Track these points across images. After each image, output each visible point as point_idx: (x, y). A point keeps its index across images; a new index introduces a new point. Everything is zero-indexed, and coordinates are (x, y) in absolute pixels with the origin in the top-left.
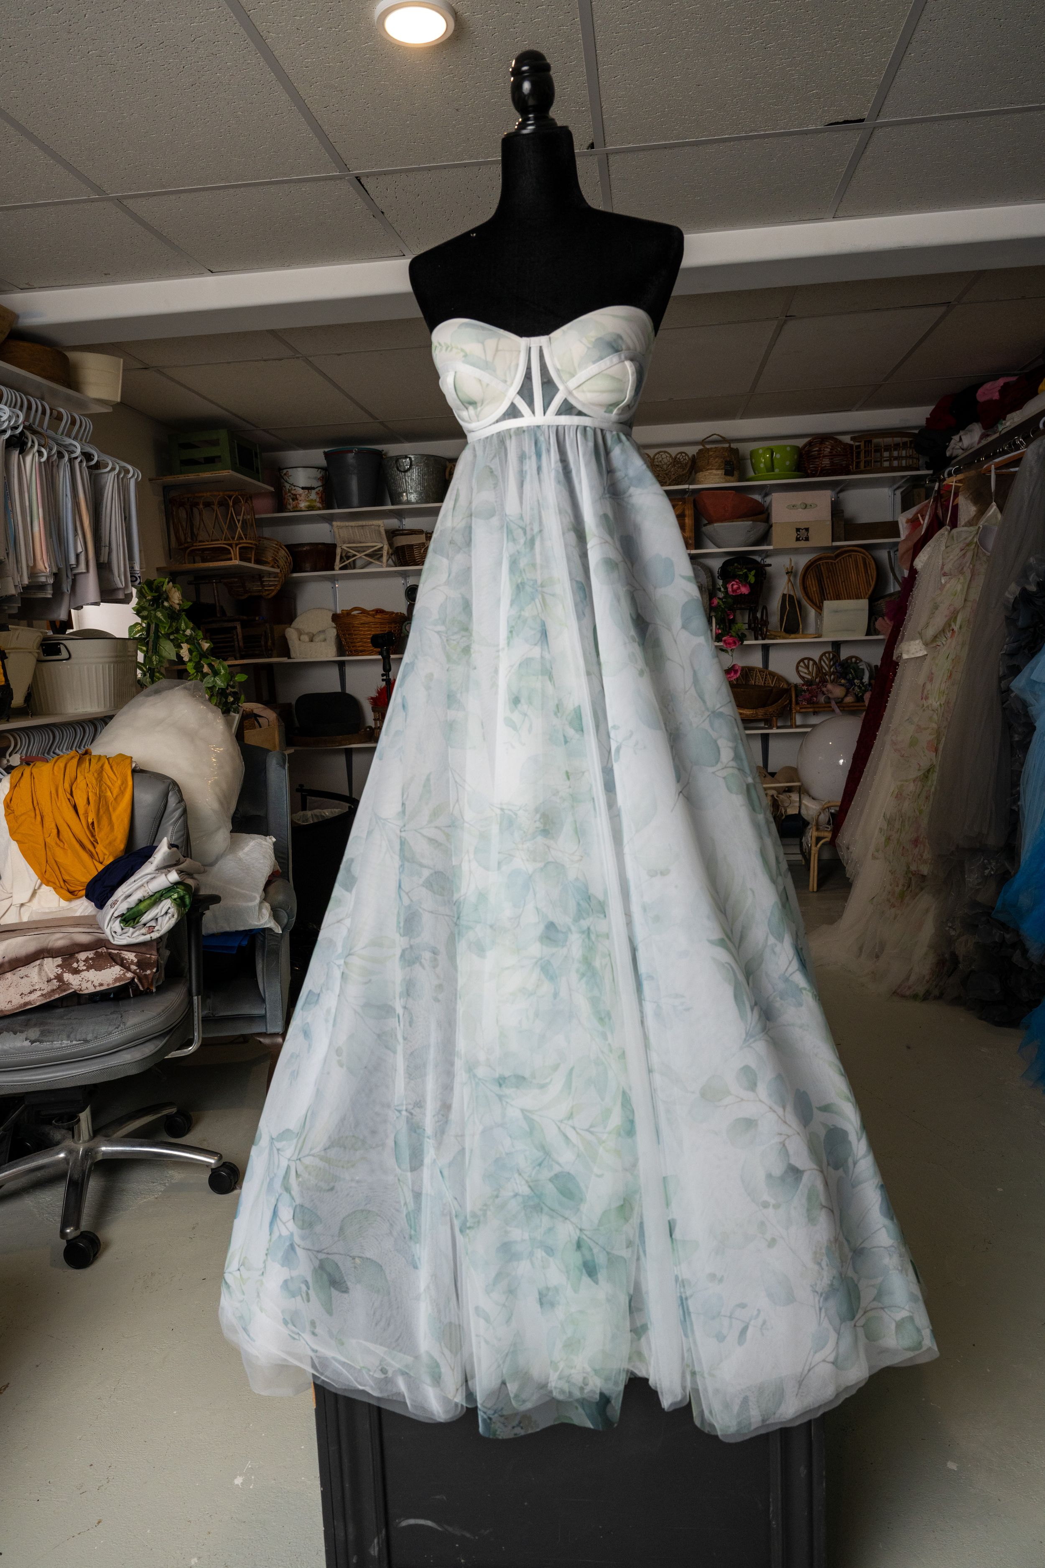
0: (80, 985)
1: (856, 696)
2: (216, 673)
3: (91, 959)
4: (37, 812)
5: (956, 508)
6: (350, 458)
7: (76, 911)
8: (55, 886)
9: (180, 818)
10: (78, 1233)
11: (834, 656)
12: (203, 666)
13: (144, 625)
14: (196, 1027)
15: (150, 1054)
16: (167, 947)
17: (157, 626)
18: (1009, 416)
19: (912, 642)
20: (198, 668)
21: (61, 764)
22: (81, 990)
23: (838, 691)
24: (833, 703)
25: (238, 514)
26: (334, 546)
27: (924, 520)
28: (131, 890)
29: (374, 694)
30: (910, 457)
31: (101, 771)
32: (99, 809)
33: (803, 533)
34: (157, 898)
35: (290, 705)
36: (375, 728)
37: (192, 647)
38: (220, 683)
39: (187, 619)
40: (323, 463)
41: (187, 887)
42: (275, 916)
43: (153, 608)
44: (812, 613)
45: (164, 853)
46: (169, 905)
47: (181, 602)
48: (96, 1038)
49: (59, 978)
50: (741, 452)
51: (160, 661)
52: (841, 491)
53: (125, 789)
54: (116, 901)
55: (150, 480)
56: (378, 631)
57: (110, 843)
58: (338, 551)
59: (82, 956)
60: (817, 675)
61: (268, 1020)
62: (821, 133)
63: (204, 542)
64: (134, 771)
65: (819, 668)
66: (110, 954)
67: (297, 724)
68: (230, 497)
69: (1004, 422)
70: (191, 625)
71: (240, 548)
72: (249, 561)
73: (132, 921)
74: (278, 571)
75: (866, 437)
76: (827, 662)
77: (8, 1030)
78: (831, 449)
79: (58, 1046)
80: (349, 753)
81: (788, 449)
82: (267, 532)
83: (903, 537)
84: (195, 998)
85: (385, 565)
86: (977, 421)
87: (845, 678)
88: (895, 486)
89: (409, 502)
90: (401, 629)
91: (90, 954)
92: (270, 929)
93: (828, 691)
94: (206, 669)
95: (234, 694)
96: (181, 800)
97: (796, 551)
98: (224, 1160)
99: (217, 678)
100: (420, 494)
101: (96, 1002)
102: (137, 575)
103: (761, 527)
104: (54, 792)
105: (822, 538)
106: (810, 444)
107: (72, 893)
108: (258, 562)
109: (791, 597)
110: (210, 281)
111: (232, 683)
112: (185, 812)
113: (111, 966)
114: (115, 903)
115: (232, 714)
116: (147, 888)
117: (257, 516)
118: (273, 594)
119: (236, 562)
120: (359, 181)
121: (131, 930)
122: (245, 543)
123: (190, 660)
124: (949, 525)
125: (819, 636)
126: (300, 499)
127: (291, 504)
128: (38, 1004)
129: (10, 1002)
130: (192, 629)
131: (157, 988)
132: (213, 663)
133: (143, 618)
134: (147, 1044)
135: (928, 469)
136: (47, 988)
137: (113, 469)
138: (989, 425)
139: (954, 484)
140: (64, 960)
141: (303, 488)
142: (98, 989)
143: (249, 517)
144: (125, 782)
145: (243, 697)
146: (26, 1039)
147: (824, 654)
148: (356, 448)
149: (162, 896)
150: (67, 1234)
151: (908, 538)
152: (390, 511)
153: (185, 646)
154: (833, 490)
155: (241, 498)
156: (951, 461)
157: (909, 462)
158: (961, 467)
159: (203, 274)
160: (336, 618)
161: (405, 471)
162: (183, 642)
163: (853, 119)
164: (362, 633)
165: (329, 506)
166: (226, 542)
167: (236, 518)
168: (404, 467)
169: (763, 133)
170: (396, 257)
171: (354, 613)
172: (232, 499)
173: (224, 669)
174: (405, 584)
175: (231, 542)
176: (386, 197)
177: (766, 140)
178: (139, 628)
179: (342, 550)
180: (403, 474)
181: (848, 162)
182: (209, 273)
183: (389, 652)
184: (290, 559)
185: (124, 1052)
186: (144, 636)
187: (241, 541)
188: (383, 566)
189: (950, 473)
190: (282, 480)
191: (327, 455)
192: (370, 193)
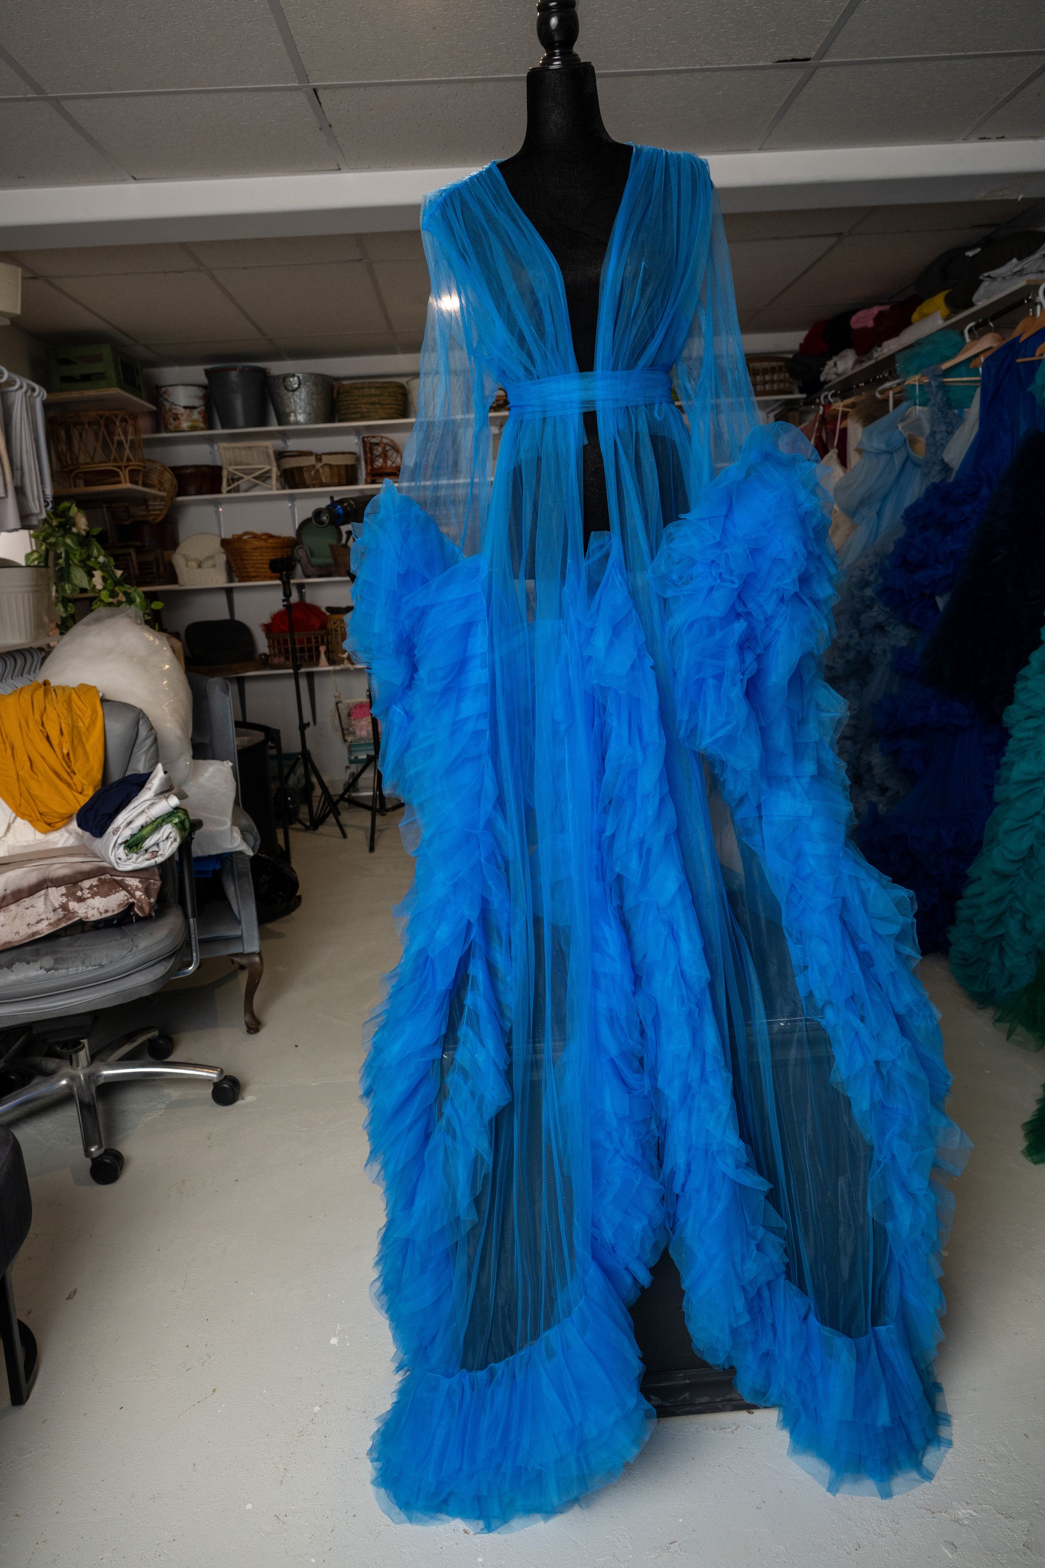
0: (86, 913)
2: (130, 601)
3: (95, 886)
4: (7, 745)
5: (844, 431)
7: (57, 842)
8: (31, 819)
9: (152, 745)
10: (102, 1150)
12: (117, 595)
14: (194, 948)
15: (161, 975)
17: (67, 552)
18: (885, 344)
20: (113, 594)
21: (26, 696)
22: (87, 918)
25: (125, 433)
26: (219, 469)
28: (132, 817)
29: (267, 620)
30: (784, 381)
31: (69, 702)
32: (73, 740)
34: (157, 824)
36: (271, 655)
37: (106, 575)
39: (99, 546)
40: (204, 380)
41: (185, 812)
42: (244, 839)
43: (58, 535)
45: (161, 779)
46: (170, 830)
47: (89, 528)
48: (111, 962)
49: (64, 907)
51: (73, 590)
53: (96, 718)
54: (118, 828)
56: (273, 556)
57: (88, 774)
58: (225, 473)
59: (86, 884)
61: (245, 940)
62: (768, 69)
63: (91, 464)
64: (103, 700)
66: (114, 880)
68: (116, 416)
69: (879, 349)
70: (103, 552)
71: (130, 471)
72: (136, 483)
73: (135, 847)
74: (164, 494)
77: (20, 961)
79: (74, 972)
80: (241, 681)
82: (151, 453)
84: (191, 920)
85: (274, 488)
86: (849, 346)
88: (769, 410)
89: (297, 423)
90: (293, 554)
91: (94, 881)
92: (241, 853)
94: (122, 598)
96: (151, 728)
98: (225, 1074)
99: (133, 606)
100: (310, 414)
101: (98, 929)
102: (48, 500)
104: (23, 724)
107: (49, 824)
108: (145, 485)
110: (132, 189)
111: (148, 611)
112: (156, 739)
113: (115, 892)
114: (117, 830)
116: (149, 814)
117: (142, 437)
118: (158, 519)
119: (126, 485)
120: (316, 93)
121: (135, 856)
122: (135, 464)
123: (104, 588)
124: (836, 448)
126: (182, 418)
127: (173, 424)
128: (46, 933)
129: (17, 933)
130: (105, 556)
131: (155, 912)
132: (129, 591)
133: (41, 545)
134: (158, 966)
135: (801, 392)
136: (53, 917)
137: (21, 387)
138: (863, 351)
139: (841, 409)
140: (67, 889)
141: (185, 407)
142: (104, 916)
143: (135, 437)
144: (94, 712)
145: (157, 626)
146: (41, 968)
148: (241, 365)
149: (163, 821)
150: (92, 1152)
152: (278, 432)
153: (98, 574)
155: (127, 418)
156: (826, 386)
157: (782, 386)
158: (839, 392)
159: (125, 180)
160: (225, 543)
161: (294, 390)
162: (95, 570)
163: (800, 58)
164: (254, 558)
165: (210, 426)
166: (114, 464)
167: (123, 438)
168: (292, 386)
169: (716, 66)
170: (331, 170)
171: (245, 537)
172: (119, 419)
173: (139, 596)
174: (292, 508)
175: (120, 464)
176: (338, 110)
177: (717, 73)
178: (36, 555)
179: (229, 472)
180: (291, 393)
181: (786, 98)
182: (134, 180)
183: (290, 576)
184: (175, 482)
185: (136, 974)
186: (42, 564)
187: (130, 463)
188: (273, 488)
189: (826, 397)
190: (161, 399)
191: (208, 373)
192: (322, 105)
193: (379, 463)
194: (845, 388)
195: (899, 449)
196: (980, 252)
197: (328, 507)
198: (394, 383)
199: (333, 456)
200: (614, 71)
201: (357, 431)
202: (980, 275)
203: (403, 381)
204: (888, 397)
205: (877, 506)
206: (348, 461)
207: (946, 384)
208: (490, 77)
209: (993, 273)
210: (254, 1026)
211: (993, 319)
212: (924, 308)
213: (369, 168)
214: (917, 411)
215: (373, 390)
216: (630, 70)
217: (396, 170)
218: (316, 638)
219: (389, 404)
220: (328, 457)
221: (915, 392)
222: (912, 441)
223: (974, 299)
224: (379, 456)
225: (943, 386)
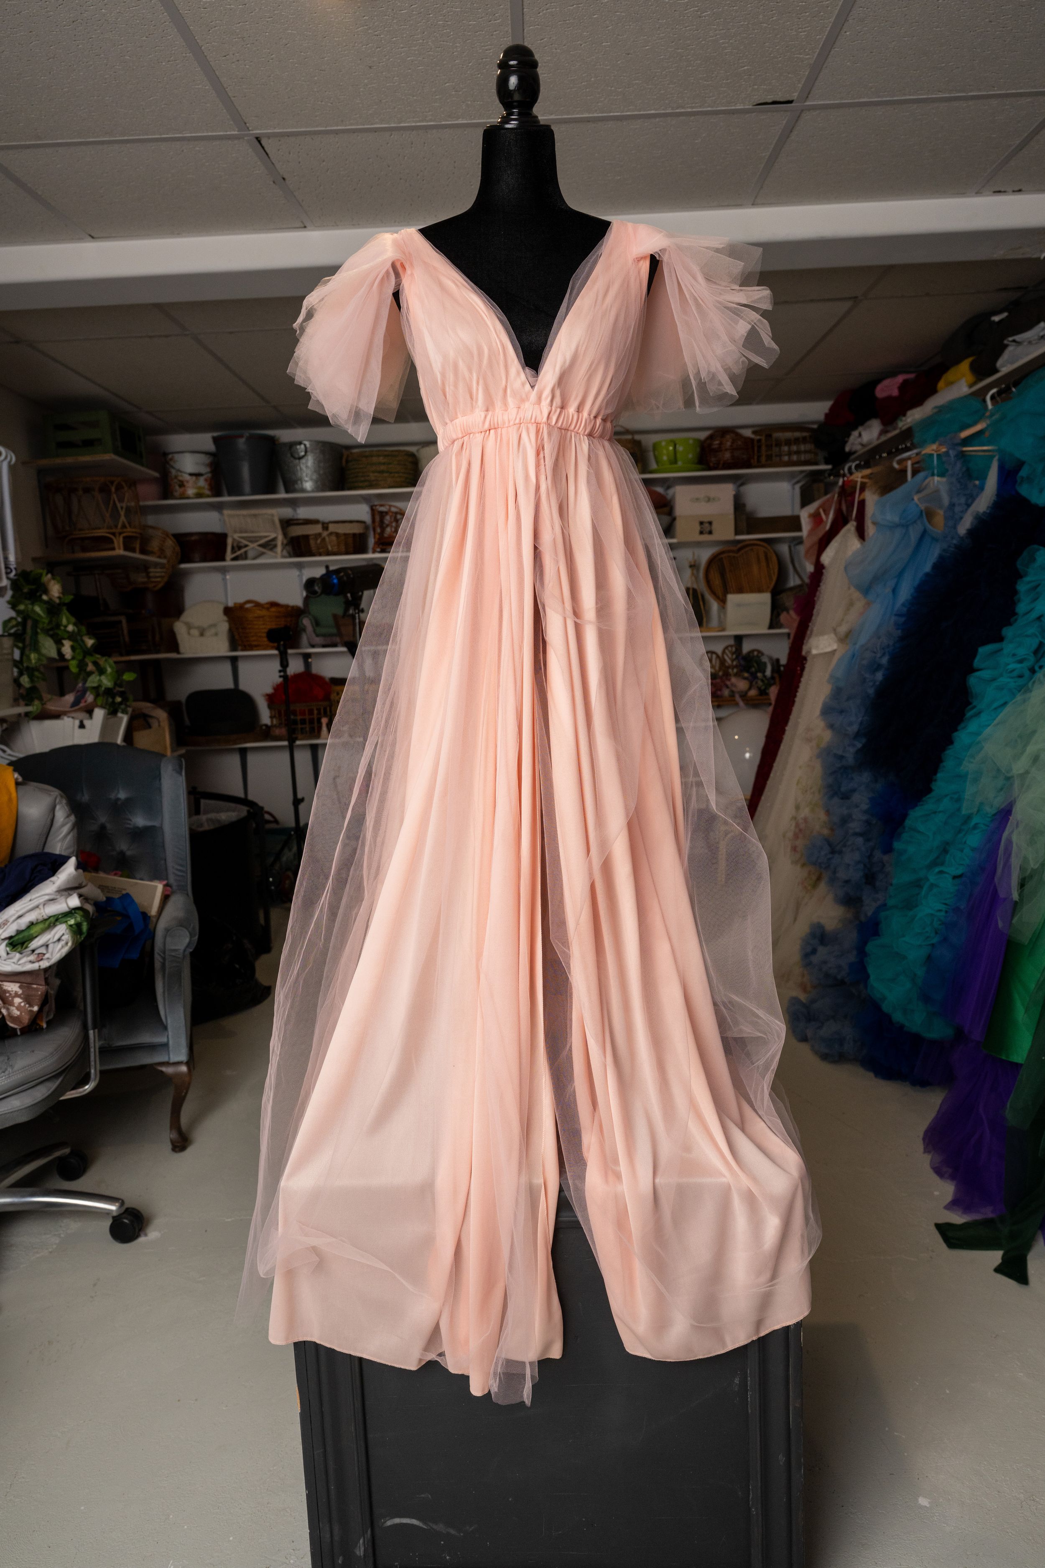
1: (759, 689)
2: (101, 671)
5: (862, 504)
6: (241, 443)
9: (69, 833)
11: (737, 649)
12: (87, 665)
13: (19, 619)
14: (92, 1063)
15: (42, 1097)
16: (57, 975)
17: (34, 621)
18: (909, 413)
19: (821, 638)
20: (82, 665)
23: (741, 685)
24: (738, 698)
25: (121, 500)
26: (224, 536)
27: (827, 515)
29: (270, 690)
30: (809, 452)
33: (706, 527)
34: (49, 923)
35: (179, 703)
36: (273, 726)
37: (75, 644)
38: (107, 682)
39: (68, 614)
40: (212, 448)
41: (86, 912)
43: (27, 602)
44: (714, 606)
45: (68, 875)
46: (63, 932)
47: (61, 595)
50: (644, 443)
51: (39, 660)
52: (742, 484)
55: (24, 463)
56: (272, 625)
58: (229, 541)
60: (720, 669)
61: (171, 1048)
62: (748, 113)
63: (84, 530)
64: (18, 783)
65: (722, 662)
67: (187, 722)
69: (904, 418)
70: (73, 620)
71: (124, 538)
72: (133, 550)
73: (19, 947)
74: (164, 561)
75: (767, 431)
76: (730, 655)
78: (733, 443)
80: (243, 752)
81: (691, 442)
82: (151, 520)
83: (805, 532)
84: (91, 1032)
85: (280, 556)
86: (875, 416)
87: (748, 671)
88: (794, 481)
89: (303, 490)
90: (296, 623)
93: (732, 684)
94: (91, 667)
95: (122, 694)
96: (70, 814)
97: (699, 544)
98: (127, 1205)
99: (103, 677)
100: (316, 482)
102: (13, 567)
103: (667, 519)
105: (725, 531)
106: (711, 437)
108: (143, 551)
109: (695, 591)
110: (89, 248)
111: (119, 682)
115: (120, 715)
116: (42, 911)
117: (141, 503)
118: (160, 586)
119: (120, 552)
120: (259, 142)
121: (18, 957)
122: (129, 531)
123: (73, 658)
124: (855, 521)
125: (723, 630)
126: (187, 485)
127: (178, 491)
130: (75, 624)
131: (48, 1023)
132: (98, 661)
133: (19, 612)
134: (39, 1087)
135: (827, 463)
138: (888, 421)
139: (859, 480)
141: (191, 475)
143: (133, 504)
144: (7, 795)
145: (131, 697)
147: (727, 648)
148: (247, 433)
149: (54, 922)
151: (811, 532)
152: (285, 500)
153: (67, 643)
154: (734, 483)
155: (123, 484)
156: (853, 457)
157: (808, 457)
158: (862, 463)
159: (83, 239)
160: (227, 611)
161: (300, 458)
162: (65, 639)
163: (782, 100)
164: (256, 627)
165: (218, 494)
166: (108, 531)
167: (119, 505)
168: (298, 454)
169: (689, 110)
170: (297, 228)
171: (248, 606)
172: (115, 483)
173: (111, 667)
174: (300, 576)
175: (114, 530)
176: (288, 161)
177: (693, 118)
178: (14, 622)
179: (234, 540)
180: (297, 461)
181: (772, 146)
182: (90, 239)
183: (286, 647)
184: (178, 549)
185: (13, 1097)
186: (19, 632)
187: (125, 530)
188: (278, 557)
189: (850, 468)
190: (168, 466)
191: (216, 440)
192: (270, 155)
193: (388, 530)
194: (869, 458)
195: (915, 522)
196: (1007, 317)
197: (323, 576)
198: (404, 451)
199: (340, 525)
200: (578, 116)
201: (366, 499)
202: (1004, 340)
203: (413, 449)
204: (906, 467)
205: (891, 583)
206: (357, 529)
207: (968, 453)
208: (443, 123)
209: (1018, 338)
210: (181, 1143)
211: (1016, 384)
212: (950, 375)
213: (336, 225)
214: (936, 482)
215: (381, 458)
216: (596, 115)
217: (363, 227)
218: (319, 710)
219: (397, 473)
220: (336, 525)
221: (933, 461)
222: (929, 514)
223: (999, 364)
224: (387, 526)
225: (962, 455)
